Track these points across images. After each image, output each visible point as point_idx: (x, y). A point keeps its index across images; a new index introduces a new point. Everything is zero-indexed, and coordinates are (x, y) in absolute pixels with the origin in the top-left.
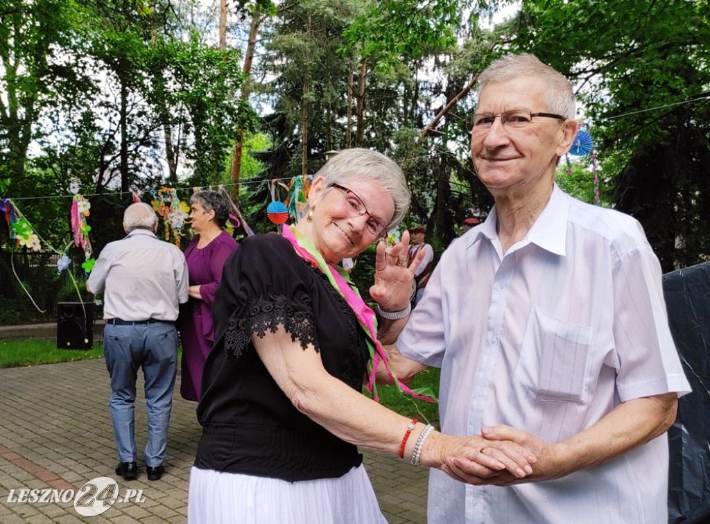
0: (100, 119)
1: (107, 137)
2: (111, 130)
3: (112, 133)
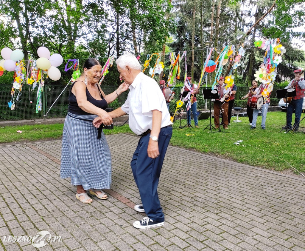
0: (109, 27)
1: (112, 35)
2: (113, 32)
3: (114, 34)
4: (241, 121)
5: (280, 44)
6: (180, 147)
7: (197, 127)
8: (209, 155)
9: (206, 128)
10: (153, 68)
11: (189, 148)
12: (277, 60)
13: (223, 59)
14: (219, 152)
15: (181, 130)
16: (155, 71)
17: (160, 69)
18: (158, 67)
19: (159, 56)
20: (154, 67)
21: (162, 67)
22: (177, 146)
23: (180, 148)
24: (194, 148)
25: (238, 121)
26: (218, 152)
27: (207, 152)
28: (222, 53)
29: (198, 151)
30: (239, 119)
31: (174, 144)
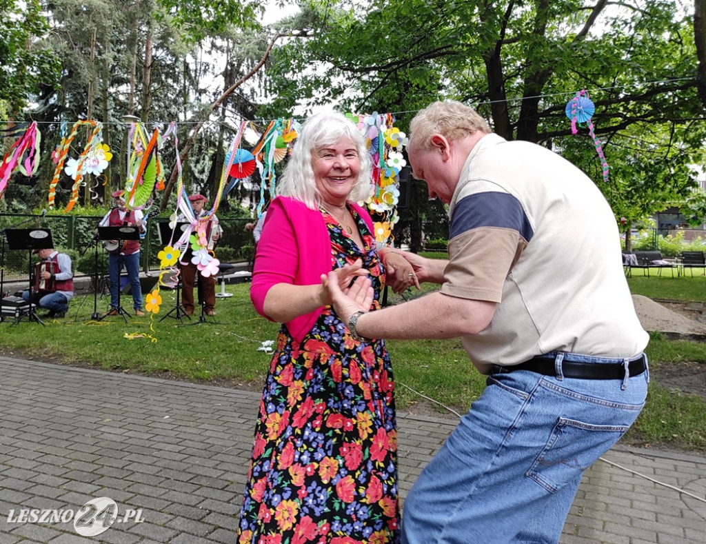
4: (232, 295)
5: (394, 126)
6: (126, 371)
7: (139, 313)
8: (215, 385)
9: (168, 315)
10: (76, 158)
11: (154, 370)
12: (396, 161)
13: (273, 148)
14: (238, 376)
15: (100, 323)
16: (83, 167)
17: (98, 162)
18: (93, 158)
19: (98, 129)
20: (82, 157)
21: (104, 157)
22: (115, 369)
23: (126, 373)
24: (167, 371)
25: (226, 295)
26: (234, 377)
27: (207, 380)
28: (269, 135)
29: (181, 376)
30: (226, 291)
31: (104, 365)
